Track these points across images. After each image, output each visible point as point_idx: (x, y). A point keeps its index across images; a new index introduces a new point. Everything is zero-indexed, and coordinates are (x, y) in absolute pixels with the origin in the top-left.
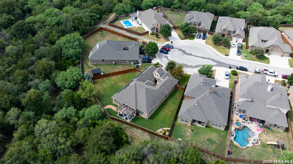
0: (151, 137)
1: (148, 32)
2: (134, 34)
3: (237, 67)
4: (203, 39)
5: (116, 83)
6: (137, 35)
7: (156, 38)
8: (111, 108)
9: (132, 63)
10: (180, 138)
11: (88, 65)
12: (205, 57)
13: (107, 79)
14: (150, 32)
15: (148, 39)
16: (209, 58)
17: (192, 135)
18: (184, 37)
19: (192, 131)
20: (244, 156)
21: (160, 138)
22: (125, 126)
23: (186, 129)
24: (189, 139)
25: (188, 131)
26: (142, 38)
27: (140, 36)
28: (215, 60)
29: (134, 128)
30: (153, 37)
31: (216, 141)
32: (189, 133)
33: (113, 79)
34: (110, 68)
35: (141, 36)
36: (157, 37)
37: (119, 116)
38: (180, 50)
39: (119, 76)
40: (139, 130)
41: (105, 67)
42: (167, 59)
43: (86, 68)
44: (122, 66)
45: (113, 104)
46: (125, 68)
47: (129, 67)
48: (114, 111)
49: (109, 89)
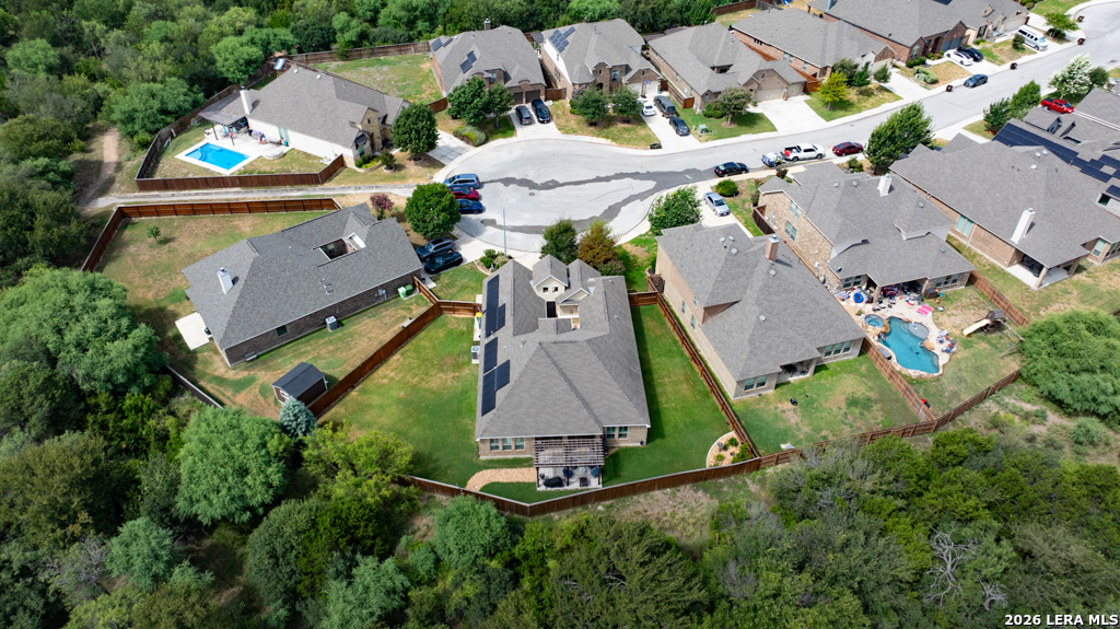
0: (706, 491)
1: (339, 162)
2: (285, 185)
3: (718, 168)
4: (542, 122)
5: (414, 387)
6: (303, 187)
7: (388, 172)
8: (494, 480)
9: (402, 290)
10: (785, 442)
11: (221, 381)
12: (603, 175)
13: (364, 392)
14: (350, 156)
15: (359, 185)
16: (616, 174)
17: (803, 416)
18: (483, 136)
19: (794, 403)
20: (955, 394)
21: (732, 478)
22: (600, 508)
23: (772, 407)
24: (807, 429)
25: (783, 412)
26: (328, 189)
27: (320, 186)
28: (637, 173)
29: (635, 497)
30: (372, 170)
31: (868, 394)
32: (792, 412)
33: (385, 381)
34: (331, 348)
35: (323, 183)
36: (390, 168)
37: (549, 489)
38: (507, 181)
39: (396, 358)
40: (657, 494)
41: (305, 352)
42: (500, 227)
43: (228, 394)
44: (370, 317)
45: (484, 462)
46: (387, 320)
47: (400, 311)
48: (512, 484)
49: (410, 420)
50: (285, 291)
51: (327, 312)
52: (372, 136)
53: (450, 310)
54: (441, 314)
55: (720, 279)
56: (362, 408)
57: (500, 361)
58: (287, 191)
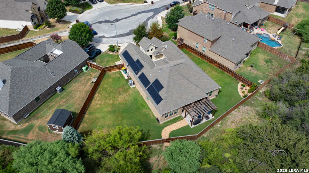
0: (247, 105)
1: (26, 29)
2: (3, 42)
3: (171, 4)
4: (101, 2)
5: (112, 105)
6: (13, 42)
7: (49, 29)
8: (172, 130)
9: (84, 68)
10: (259, 80)
12: (134, 14)
13: (91, 114)
14: (30, 24)
15: (39, 36)
16: (138, 13)
17: (257, 70)
18: (81, 9)
19: (252, 66)
21: (252, 98)
22: (219, 125)
23: (246, 70)
24: (261, 74)
25: (250, 70)
26: (25, 40)
27: (21, 40)
28: (145, 11)
29: (227, 117)
30: (42, 29)
31: (268, 58)
32: (253, 70)
33: (98, 106)
34: (64, 100)
35: (22, 38)
36: (49, 27)
37: (196, 125)
38: (100, 22)
39: (96, 95)
40: (233, 112)
41: (52, 106)
42: (107, 38)
43: (22, 136)
44: (75, 83)
45: (163, 124)
46: (83, 82)
47: (87, 77)
48: (180, 129)
49: (120, 119)
50: (33, 80)
51: (56, 85)
52: (36, 15)
53: (109, 70)
54: (105, 73)
55: (213, 30)
56: (95, 121)
57: (152, 80)
58: (5, 45)
